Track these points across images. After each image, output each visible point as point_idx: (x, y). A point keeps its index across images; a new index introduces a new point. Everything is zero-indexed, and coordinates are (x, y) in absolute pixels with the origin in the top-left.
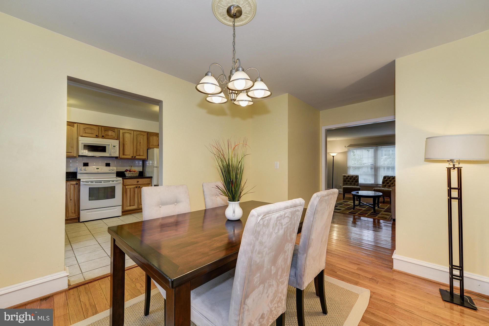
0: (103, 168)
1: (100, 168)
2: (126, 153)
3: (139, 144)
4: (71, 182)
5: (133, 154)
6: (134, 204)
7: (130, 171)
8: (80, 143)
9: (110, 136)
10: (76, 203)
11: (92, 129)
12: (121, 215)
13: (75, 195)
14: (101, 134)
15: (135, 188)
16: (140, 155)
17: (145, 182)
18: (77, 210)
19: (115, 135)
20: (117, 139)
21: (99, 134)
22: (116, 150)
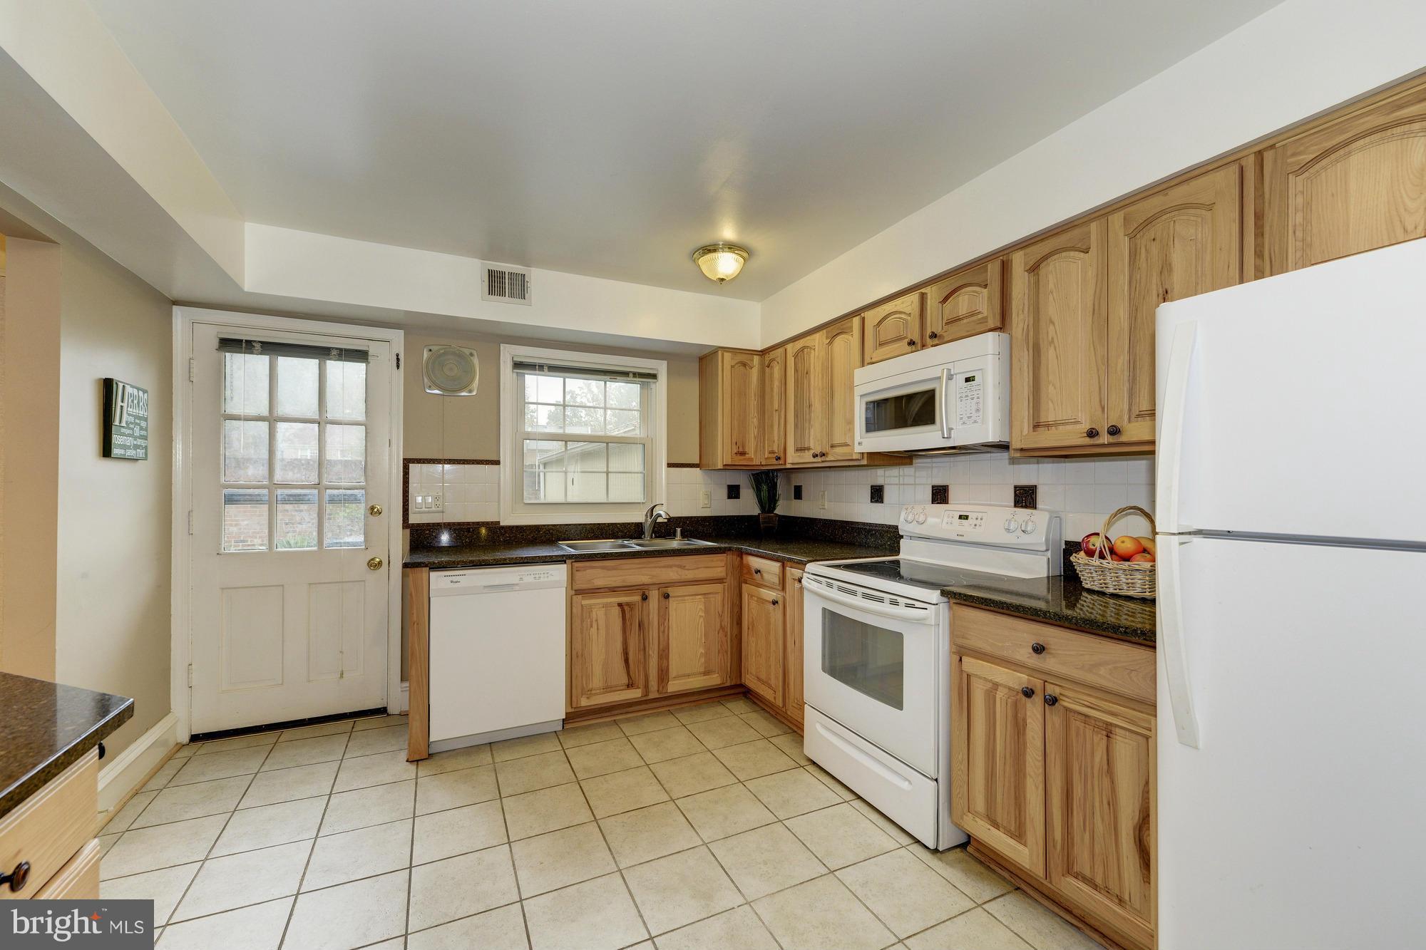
0: (990, 515)
1: (976, 517)
2: (1050, 413)
5: (1104, 409)
6: (1021, 824)
8: (857, 393)
9: (964, 321)
11: (900, 312)
14: (930, 324)
15: (1018, 691)
19: (988, 309)
20: (991, 330)
21: (921, 328)
22: (975, 400)
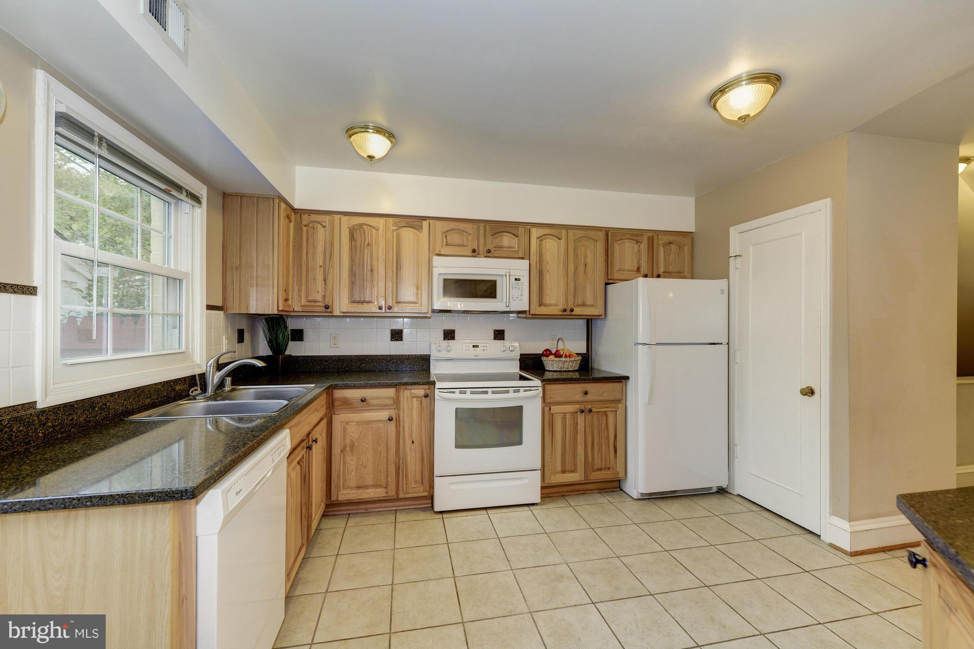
0: (488, 345)
1: (482, 346)
2: (548, 300)
3: (581, 268)
4: (412, 391)
5: (567, 301)
6: (575, 465)
7: (557, 355)
8: (436, 272)
9: (505, 249)
10: (425, 452)
11: (463, 231)
12: (538, 500)
13: (423, 430)
14: (485, 244)
15: (577, 412)
16: (584, 305)
17: (605, 394)
18: (426, 474)
19: (518, 247)
20: (523, 258)
21: (478, 245)
22: (520, 290)
